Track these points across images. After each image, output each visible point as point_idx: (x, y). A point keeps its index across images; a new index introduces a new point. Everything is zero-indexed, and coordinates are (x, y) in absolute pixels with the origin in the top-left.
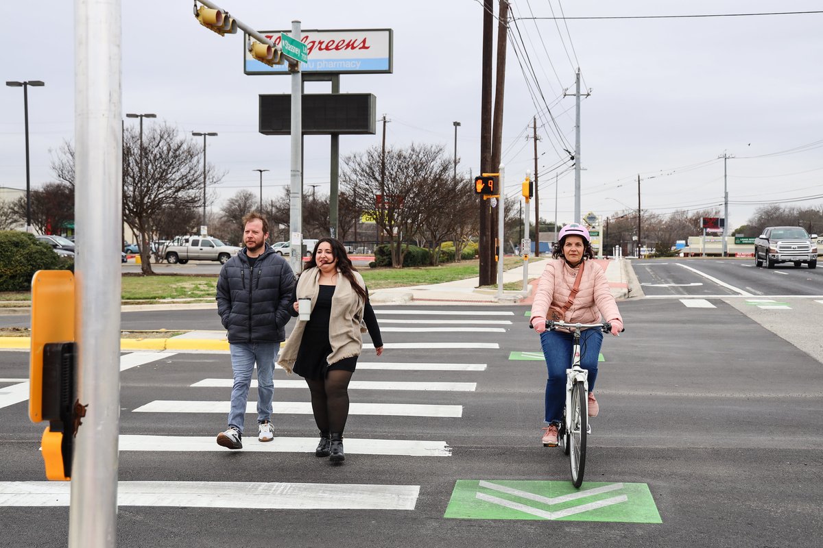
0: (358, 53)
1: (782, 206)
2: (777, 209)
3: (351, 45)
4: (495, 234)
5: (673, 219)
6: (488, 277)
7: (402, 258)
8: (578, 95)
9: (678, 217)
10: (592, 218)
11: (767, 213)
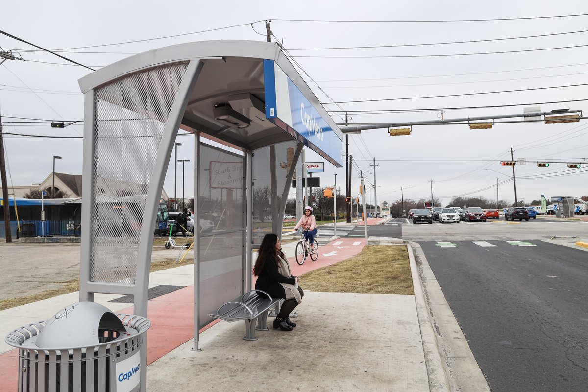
0: (316, 168)
1: (462, 197)
2: (460, 198)
3: (314, 166)
4: (350, 210)
5: (419, 203)
6: (349, 221)
7: (324, 217)
8: (374, 165)
9: (421, 202)
10: (385, 203)
11: (457, 200)
